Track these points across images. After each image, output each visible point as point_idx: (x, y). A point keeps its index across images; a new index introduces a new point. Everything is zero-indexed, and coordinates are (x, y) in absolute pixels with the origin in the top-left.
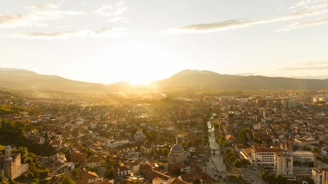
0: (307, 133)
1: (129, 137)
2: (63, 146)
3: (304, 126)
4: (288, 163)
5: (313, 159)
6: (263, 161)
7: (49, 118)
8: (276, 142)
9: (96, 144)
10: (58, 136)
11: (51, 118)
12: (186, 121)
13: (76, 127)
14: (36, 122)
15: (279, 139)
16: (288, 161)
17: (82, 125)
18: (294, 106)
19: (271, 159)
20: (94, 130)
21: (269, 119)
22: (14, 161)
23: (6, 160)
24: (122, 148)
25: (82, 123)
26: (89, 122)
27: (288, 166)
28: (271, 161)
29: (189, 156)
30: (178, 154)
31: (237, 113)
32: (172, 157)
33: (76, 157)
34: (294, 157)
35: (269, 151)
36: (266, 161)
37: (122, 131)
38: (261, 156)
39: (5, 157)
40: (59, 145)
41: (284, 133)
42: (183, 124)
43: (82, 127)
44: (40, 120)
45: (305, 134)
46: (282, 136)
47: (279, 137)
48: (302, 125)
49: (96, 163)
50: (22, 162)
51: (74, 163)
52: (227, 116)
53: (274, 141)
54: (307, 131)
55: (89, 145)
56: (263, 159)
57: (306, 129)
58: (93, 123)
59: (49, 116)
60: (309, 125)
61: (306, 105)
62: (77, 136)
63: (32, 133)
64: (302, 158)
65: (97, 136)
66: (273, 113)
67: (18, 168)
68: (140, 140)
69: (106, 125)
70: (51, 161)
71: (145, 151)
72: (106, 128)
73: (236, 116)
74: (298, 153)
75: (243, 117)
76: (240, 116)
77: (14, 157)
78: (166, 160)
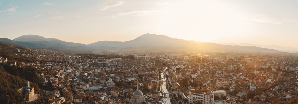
0: (223, 79)
1: (102, 83)
2: (59, 86)
3: (222, 74)
4: (211, 98)
5: (225, 94)
6: (197, 99)
7: (51, 66)
8: (205, 86)
9: (79, 87)
10: (56, 78)
11: (52, 66)
12: (145, 73)
13: (67, 74)
14: (43, 68)
15: (207, 83)
16: (212, 97)
17: (70, 73)
18: (217, 62)
19: (201, 97)
20: (78, 77)
21: (202, 70)
22: (31, 91)
23: (27, 90)
24: (97, 91)
25: (70, 71)
26: (75, 71)
27: (211, 100)
28: (201, 98)
29: (146, 99)
30: (138, 97)
31: (182, 67)
32: (134, 100)
33: (66, 94)
34: (215, 94)
35: (201, 92)
36: (198, 99)
37: (97, 79)
38: (195, 95)
39: (27, 88)
40: (56, 85)
41: (210, 79)
42: (144, 75)
43: (71, 74)
44: (46, 67)
45: (222, 79)
46: (209, 82)
47: (207, 82)
48: (220, 74)
49: (79, 100)
50: (35, 93)
51: (65, 98)
52: (175, 69)
53: (204, 85)
54: (223, 77)
55: (75, 87)
56: (197, 97)
57: (222, 76)
58: (78, 72)
59: (50, 65)
60: (224, 73)
61: (223, 61)
62: (67, 80)
63: (41, 75)
64: (219, 94)
65: (80, 81)
66: (204, 66)
67: (33, 96)
68: (111, 87)
69: (86, 74)
70: (51, 95)
71: (114, 94)
72: (86, 76)
73: (181, 69)
74: (217, 92)
75: (186, 69)
76: (183, 69)
77: (31, 89)
78: (130, 101)
